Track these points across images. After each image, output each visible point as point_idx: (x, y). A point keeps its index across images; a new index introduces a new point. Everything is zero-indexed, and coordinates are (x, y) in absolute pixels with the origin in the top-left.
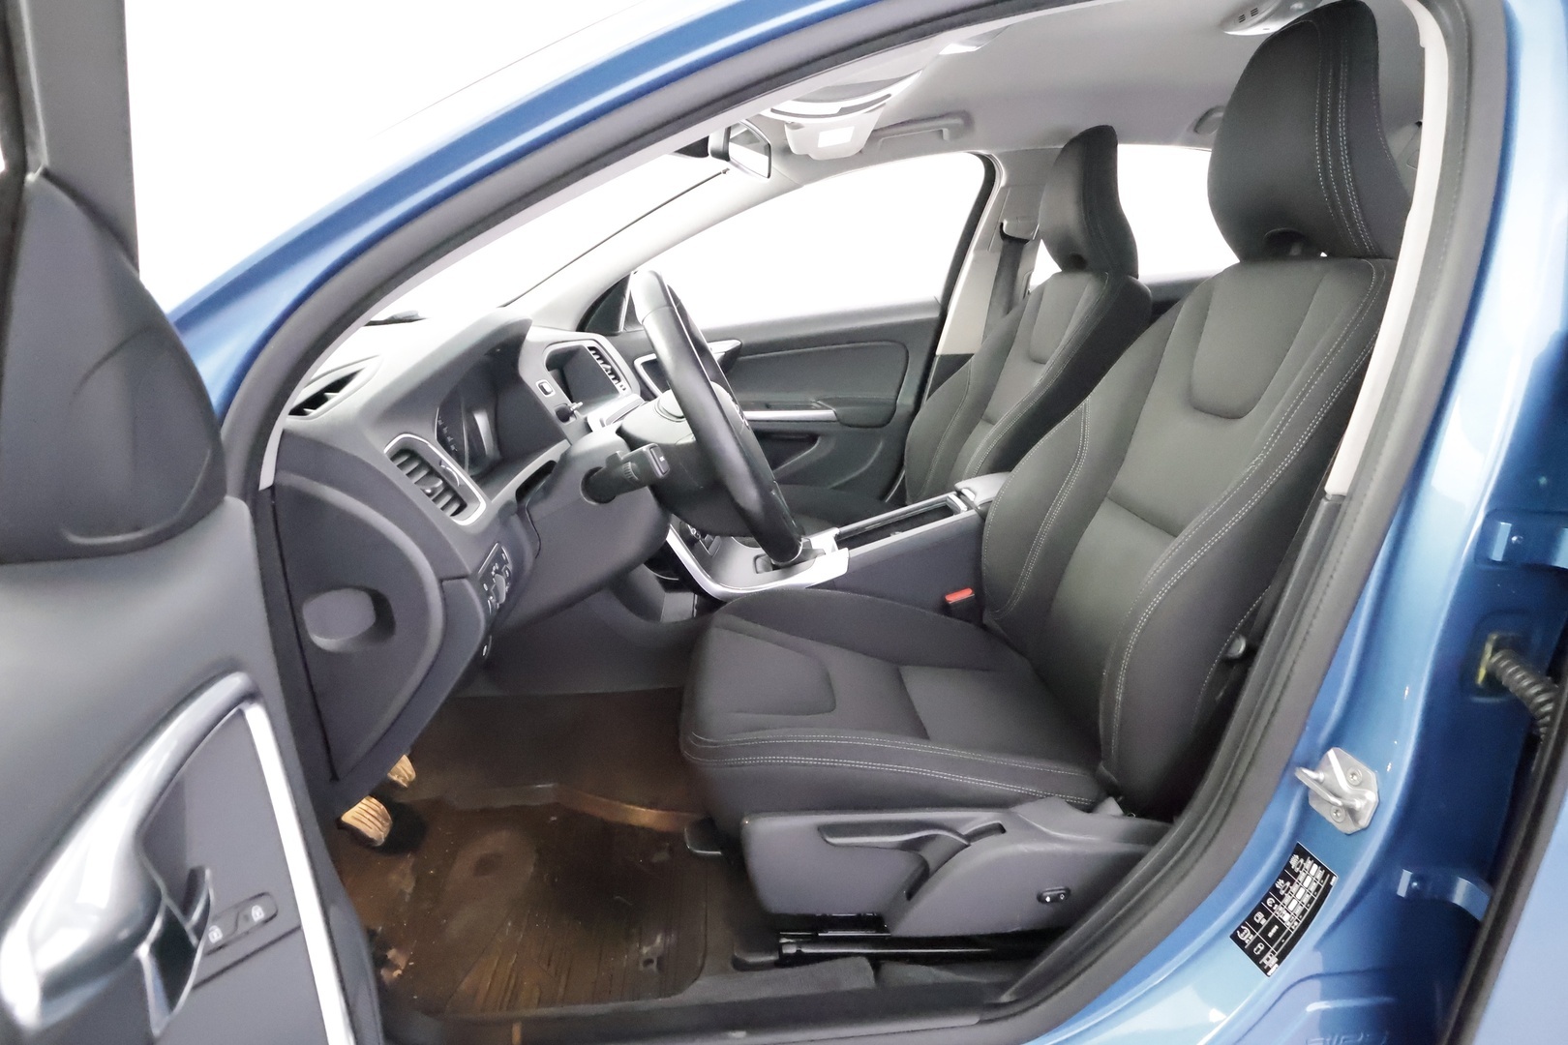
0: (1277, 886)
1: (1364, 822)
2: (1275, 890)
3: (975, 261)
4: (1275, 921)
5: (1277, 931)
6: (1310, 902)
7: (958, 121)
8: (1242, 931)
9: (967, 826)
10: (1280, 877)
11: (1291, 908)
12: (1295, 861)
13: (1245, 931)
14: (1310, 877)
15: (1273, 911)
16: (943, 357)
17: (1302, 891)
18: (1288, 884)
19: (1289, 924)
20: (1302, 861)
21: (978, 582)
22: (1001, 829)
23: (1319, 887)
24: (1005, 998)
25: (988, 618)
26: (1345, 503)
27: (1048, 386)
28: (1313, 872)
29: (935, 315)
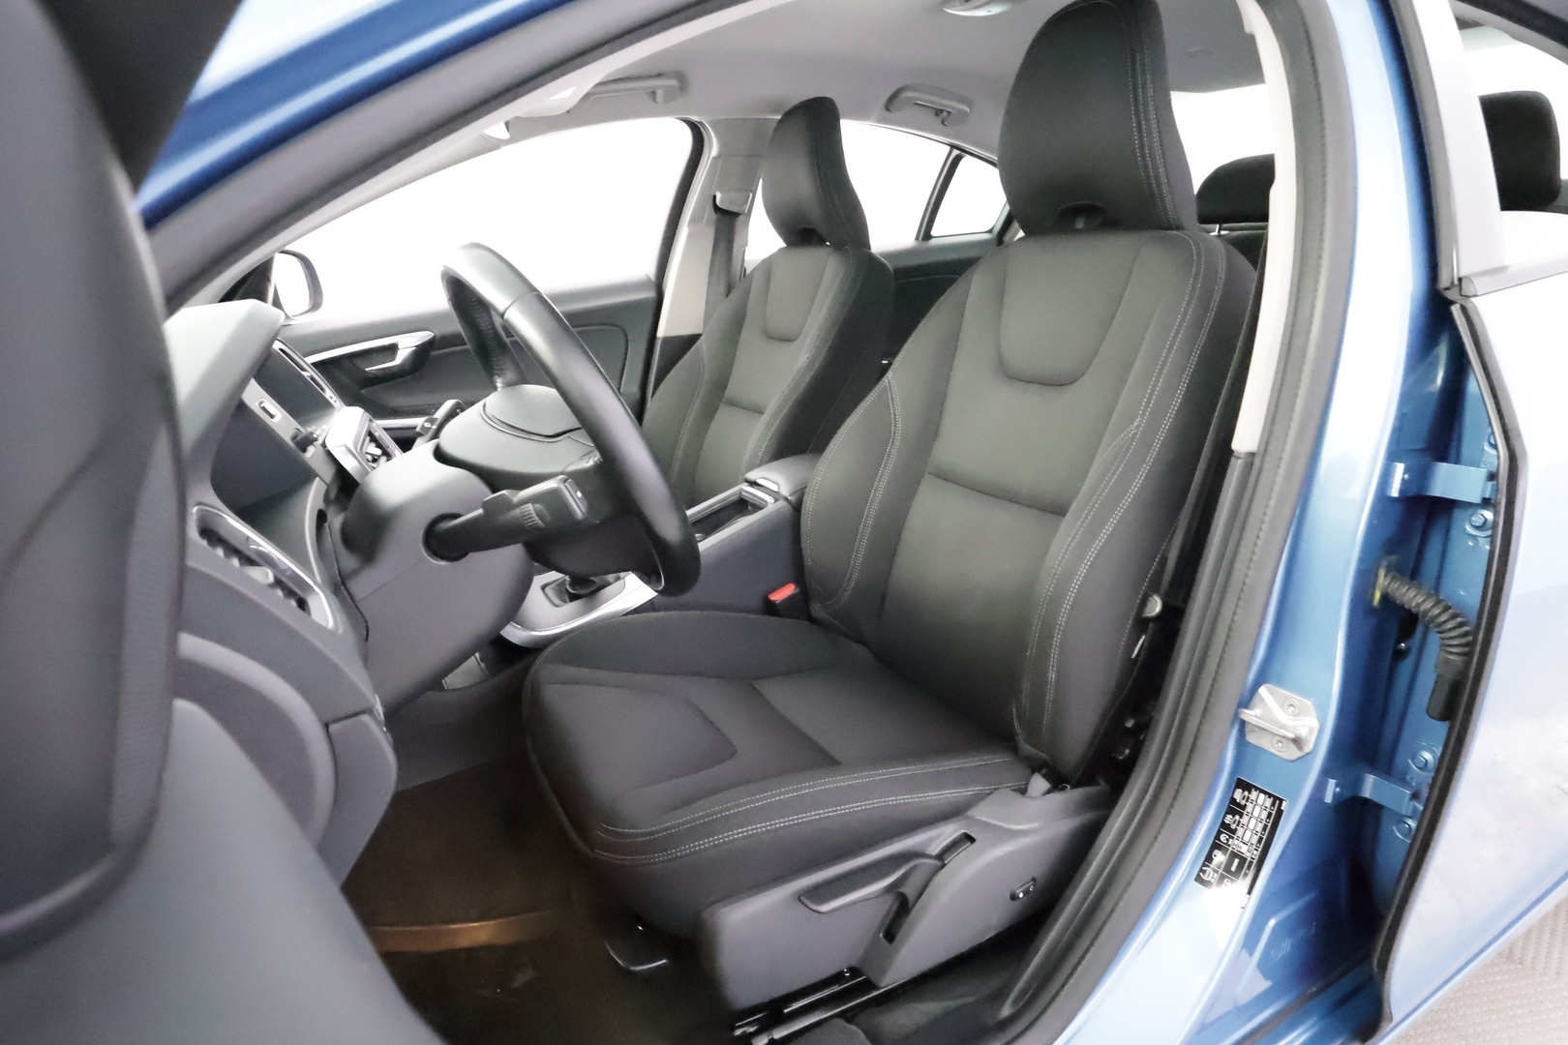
0: (1227, 822)
1: (1308, 748)
2: (1225, 826)
3: (690, 236)
4: (1234, 855)
5: (1239, 863)
6: (1264, 829)
7: (674, 83)
8: (1204, 872)
9: (933, 845)
10: (1227, 813)
11: (1246, 839)
12: (1238, 795)
13: (1208, 872)
14: (1258, 807)
15: (1229, 846)
16: (667, 340)
17: (1253, 821)
18: (1237, 817)
19: (1248, 854)
20: (1246, 793)
21: (799, 572)
22: (969, 838)
23: (1270, 814)
24: (1006, 1011)
25: (817, 610)
26: (1257, 461)
27: (817, 365)
28: (1260, 801)
29: (651, 294)
